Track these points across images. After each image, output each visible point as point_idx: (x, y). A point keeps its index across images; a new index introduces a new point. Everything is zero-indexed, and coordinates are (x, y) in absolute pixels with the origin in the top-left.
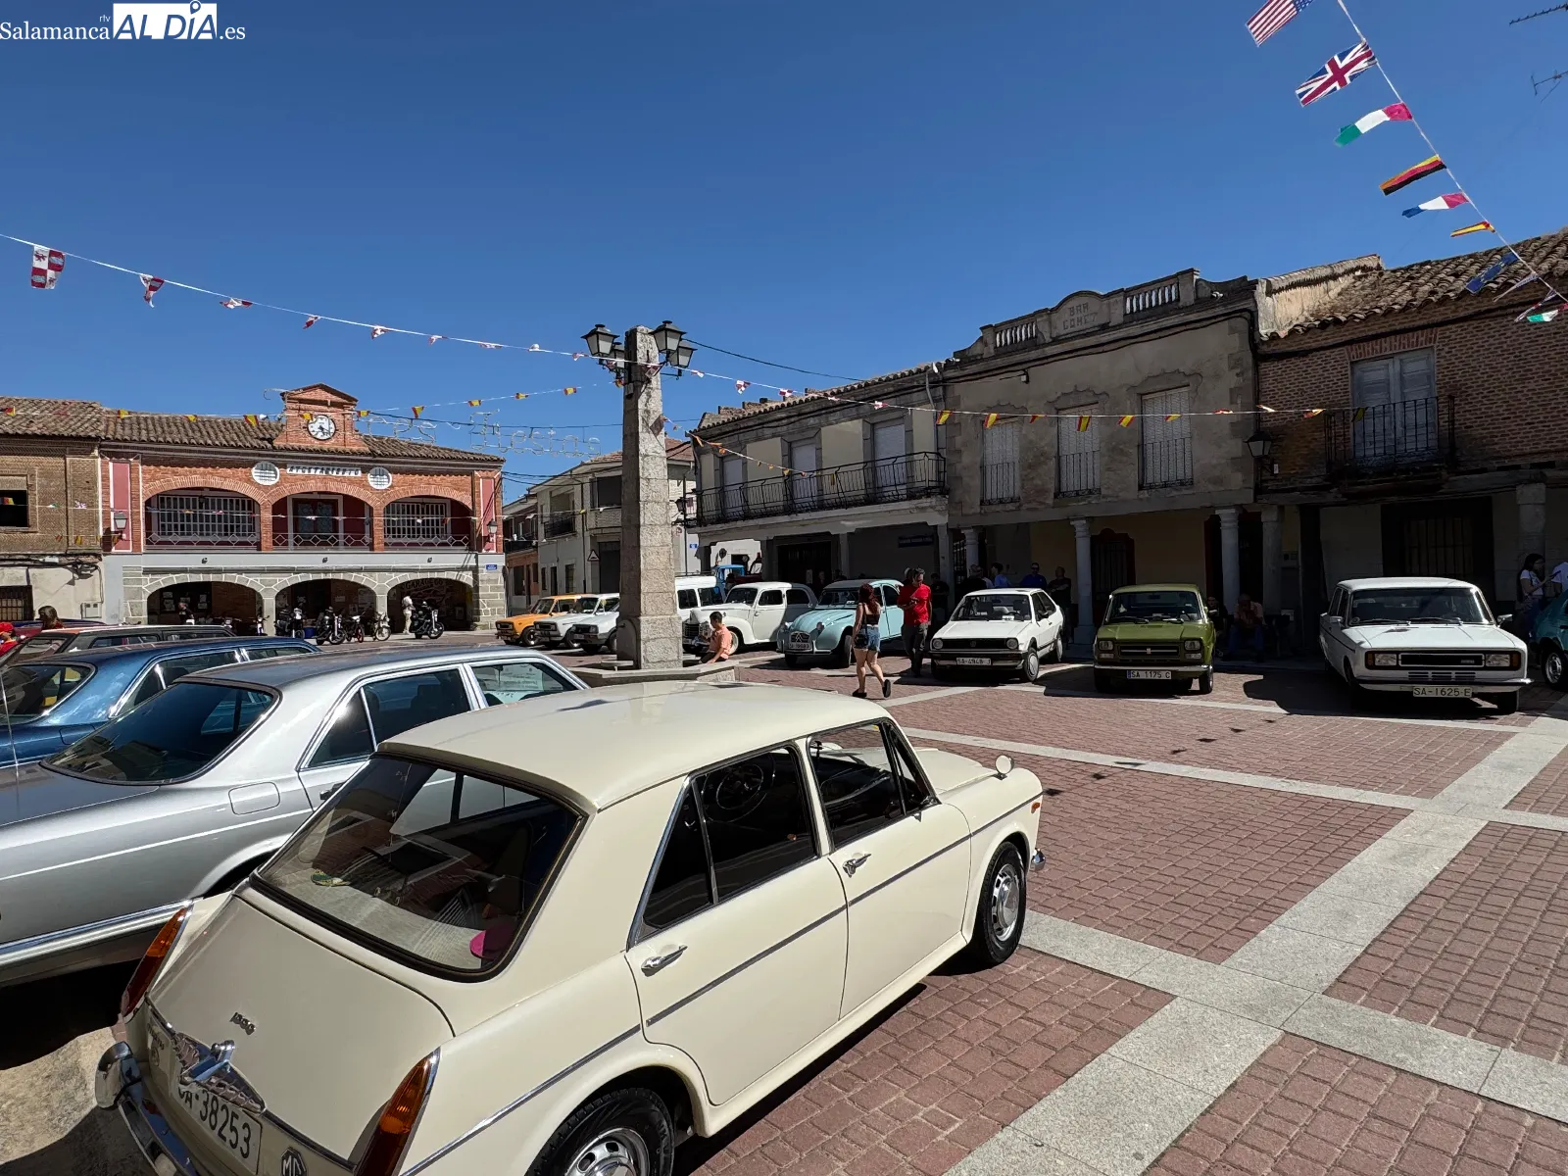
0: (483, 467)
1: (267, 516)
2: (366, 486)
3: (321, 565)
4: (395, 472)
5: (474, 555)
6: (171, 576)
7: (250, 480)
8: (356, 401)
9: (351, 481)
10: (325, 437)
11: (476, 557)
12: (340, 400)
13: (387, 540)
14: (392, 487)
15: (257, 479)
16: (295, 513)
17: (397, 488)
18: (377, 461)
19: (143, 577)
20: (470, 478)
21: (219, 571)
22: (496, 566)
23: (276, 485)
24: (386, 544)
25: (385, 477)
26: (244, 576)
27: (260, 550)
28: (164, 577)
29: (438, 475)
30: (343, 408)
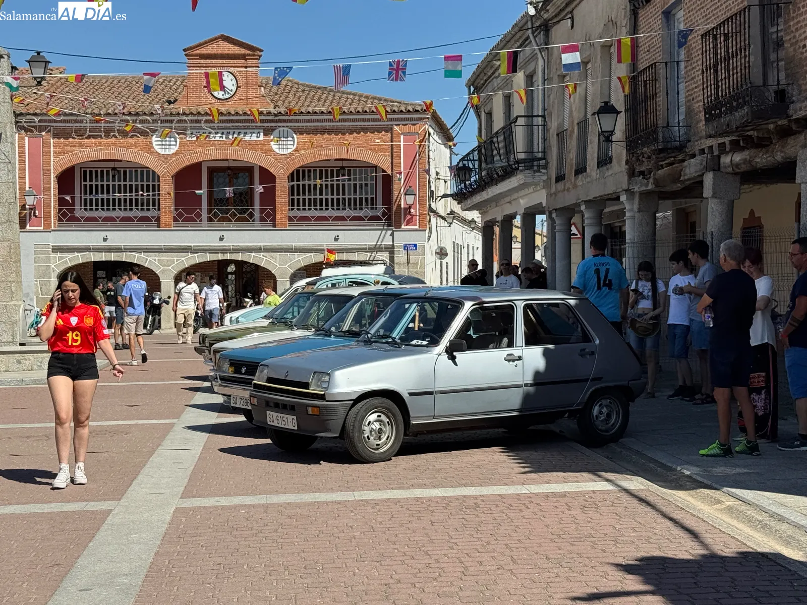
0: (404, 119)
1: (167, 188)
2: (270, 152)
3: (217, 244)
4: (300, 131)
5: (389, 232)
6: (76, 254)
7: (151, 150)
8: (261, 51)
9: (253, 146)
10: (227, 96)
11: (392, 235)
12: (243, 51)
13: (292, 214)
14: (297, 150)
15: (157, 148)
16: (210, 185)
17: (303, 152)
18: (280, 121)
19: (52, 255)
20: (389, 134)
21: (118, 250)
22: (415, 245)
23: (176, 154)
24: (290, 219)
25: (290, 139)
26: (143, 255)
27: (159, 226)
28: (70, 256)
29: (351, 133)
30: (246, 60)
